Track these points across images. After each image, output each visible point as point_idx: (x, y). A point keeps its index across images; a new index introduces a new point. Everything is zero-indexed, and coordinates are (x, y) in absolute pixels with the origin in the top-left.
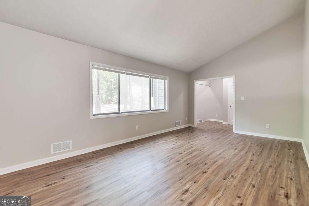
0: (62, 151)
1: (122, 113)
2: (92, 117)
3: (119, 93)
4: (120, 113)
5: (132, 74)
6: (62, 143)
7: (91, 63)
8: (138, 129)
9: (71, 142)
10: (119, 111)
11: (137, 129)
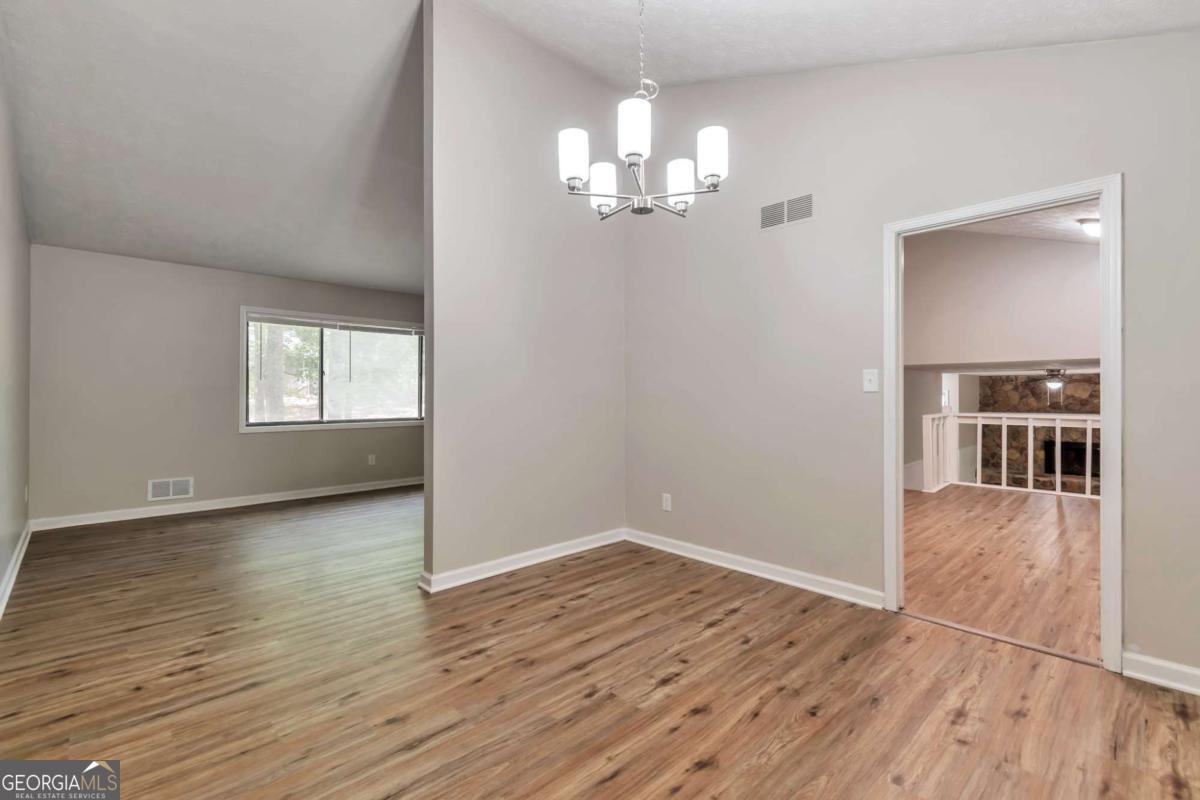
0: (171, 497)
1: (328, 422)
2: (244, 429)
3: (322, 373)
4: (322, 423)
5: (356, 329)
6: (171, 480)
7: (243, 309)
8: (374, 463)
9: (192, 480)
10: (322, 417)
11: (370, 463)
